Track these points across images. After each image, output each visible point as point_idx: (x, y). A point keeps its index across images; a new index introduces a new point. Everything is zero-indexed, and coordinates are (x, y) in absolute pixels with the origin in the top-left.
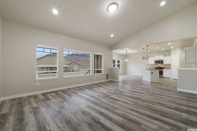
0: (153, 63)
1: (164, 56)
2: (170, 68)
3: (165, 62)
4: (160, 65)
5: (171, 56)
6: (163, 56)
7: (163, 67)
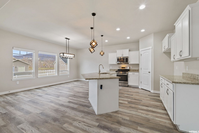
0: (115, 62)
1: (130, 51)
2: (138, 71)
3: (131, 61)
4: (124, 65)
5: (140, 50)
6: (128, 50)
7: (128, 68)
